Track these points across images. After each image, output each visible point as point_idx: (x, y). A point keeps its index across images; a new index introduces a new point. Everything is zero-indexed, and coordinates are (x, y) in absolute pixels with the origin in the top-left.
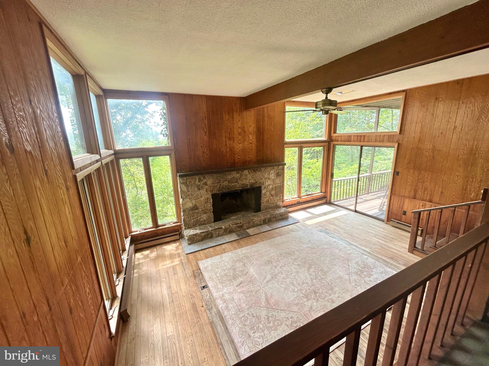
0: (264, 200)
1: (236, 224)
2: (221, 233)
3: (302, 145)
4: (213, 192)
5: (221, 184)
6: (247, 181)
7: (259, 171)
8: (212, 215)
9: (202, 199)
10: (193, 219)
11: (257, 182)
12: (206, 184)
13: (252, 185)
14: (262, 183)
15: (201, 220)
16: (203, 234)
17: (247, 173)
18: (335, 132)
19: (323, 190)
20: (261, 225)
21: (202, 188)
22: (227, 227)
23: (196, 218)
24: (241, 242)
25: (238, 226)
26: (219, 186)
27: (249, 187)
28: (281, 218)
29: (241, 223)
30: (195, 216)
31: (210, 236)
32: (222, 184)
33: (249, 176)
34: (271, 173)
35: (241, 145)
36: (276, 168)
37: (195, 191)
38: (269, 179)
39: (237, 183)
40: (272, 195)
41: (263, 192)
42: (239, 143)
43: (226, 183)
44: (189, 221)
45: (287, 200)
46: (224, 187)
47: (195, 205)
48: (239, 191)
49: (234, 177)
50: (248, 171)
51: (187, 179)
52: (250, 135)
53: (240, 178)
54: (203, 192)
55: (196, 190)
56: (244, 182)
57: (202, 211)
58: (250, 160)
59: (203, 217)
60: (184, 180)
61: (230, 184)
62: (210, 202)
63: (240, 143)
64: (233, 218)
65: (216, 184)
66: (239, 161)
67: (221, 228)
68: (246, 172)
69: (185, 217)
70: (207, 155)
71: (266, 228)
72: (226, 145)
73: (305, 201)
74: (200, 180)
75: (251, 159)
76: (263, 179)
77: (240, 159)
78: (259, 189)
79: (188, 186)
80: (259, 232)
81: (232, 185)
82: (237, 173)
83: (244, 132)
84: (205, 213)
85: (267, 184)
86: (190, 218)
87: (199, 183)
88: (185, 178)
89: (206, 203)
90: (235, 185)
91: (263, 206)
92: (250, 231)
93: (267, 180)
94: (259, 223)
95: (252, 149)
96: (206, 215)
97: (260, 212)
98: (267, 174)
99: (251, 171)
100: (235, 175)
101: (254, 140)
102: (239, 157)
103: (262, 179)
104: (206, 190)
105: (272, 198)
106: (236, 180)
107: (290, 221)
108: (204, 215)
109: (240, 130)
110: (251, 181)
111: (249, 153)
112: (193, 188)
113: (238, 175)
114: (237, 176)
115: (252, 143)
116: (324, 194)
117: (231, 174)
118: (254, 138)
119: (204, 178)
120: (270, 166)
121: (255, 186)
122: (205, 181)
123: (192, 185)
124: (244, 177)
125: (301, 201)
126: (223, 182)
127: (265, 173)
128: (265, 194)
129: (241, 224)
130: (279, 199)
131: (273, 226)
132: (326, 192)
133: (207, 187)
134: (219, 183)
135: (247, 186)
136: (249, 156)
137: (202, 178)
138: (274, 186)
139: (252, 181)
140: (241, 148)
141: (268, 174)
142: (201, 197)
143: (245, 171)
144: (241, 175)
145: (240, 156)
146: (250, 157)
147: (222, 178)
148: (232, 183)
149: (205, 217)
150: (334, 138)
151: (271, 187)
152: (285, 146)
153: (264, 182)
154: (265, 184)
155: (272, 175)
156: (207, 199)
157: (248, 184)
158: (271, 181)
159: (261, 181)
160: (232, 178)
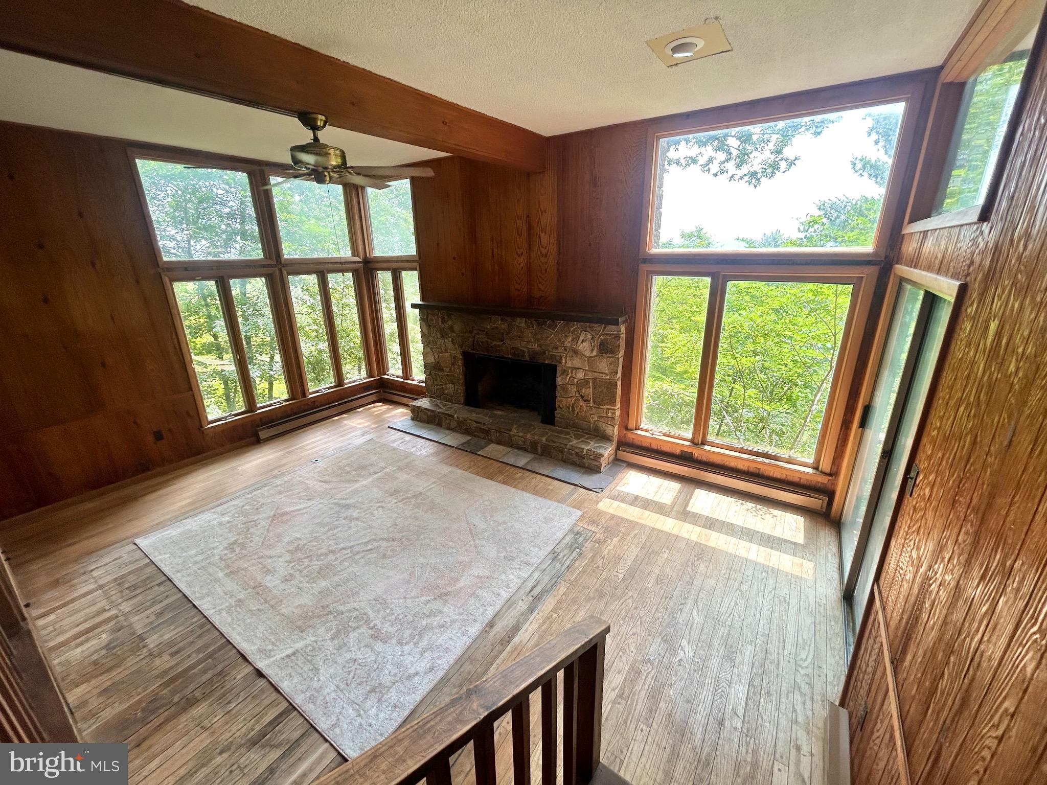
0: (562, 402)
4: (465, 348)
6: (523, 344)
7: (550, 327)
8: (462, 391)
9: (447, 355)
10: (437, 385)
11: (545, 353)
12: (452, 329)
13: (533, 355)
14: (558, 358)
15: (447, 392)
17: (523, 325)
21: (447, 335)
22: (460, 419)
23: (440, 385)
26: (471, 340)
27: (527, 358)
30: (439, 381)
31: (435, 420)
32: (476, 336)
33: (528, 334)
34: (581, 338)
35: (522, 259)
36: (597, 327)
37: (438, 338)
38: (576, 352)
39: (502, 343)
40: (582, 397)
41: (559, 380)
42: (517, 253)
43: (483, 337)
46: (481, 344)
47: (438, 362)
48: (510, 361)
49: (497, 327)
50: (526, 322)
51: (427, 314)
52: (542, 235)
53: (509, 333)
54: (448, 342)
55: (439, 336)
56: (517, 344)
57: (447, 375)
60: (424, 314)
61: (489, 341)
62: (460, 366)
65: (466, 334)
66: (516, 296)
68: (521, 322)
69: (427, 377)
71: (523, 460)
72: (493, 256)
74: (443, 321)
75: (543, 294)
76: (561, 350)
77: (519, 291)
78: (552, 370)
79: (429, 325)
81: (494, 343)
82: (502, 320)
83: (530, 227)
84: (452, 382)
85: (569, 364)
86: (432, 381)
87: (443, 326)
88: (425, 312)
89: (453, 364)
90: (499, 346)
91: (561, 415)
93: (571, 353)
95: (546, 270)
96: (453, 386)
97: (550, 426)
98: (570, 339)
99: (531, 323)
100: (499, 324)
101: (553, 248)
102: (519, 287)
103: (557, 348)
104: (453, 341)
105: (582, 403)
106: (500, 336)
107: (591, 480)
108: (450, 385)
109: (520, 223)
110: (531, 346)
111: (540, 280)
112: (435, 331)
114: (503, 326)
115: (546, 255)
116: (825, 480)
117: (491, 318)
118: (552, 241)
119: (450, 317)
120: (578, 320)
121: (542, 361)
122: (450, 323)
123: (433, 326)
124: (516, 333)
125: (697, 453)
126: (478, 334)
127: (566, 336)
128: (564, 388)
129: (488, 428)
130: (604, 415)
132: (831, 474)
133: (453, 335)
134: (471, 333)
135: (523, 356)
137: (447, 317)
138: (590, 376)
139: (535, 347)
140: (522, 265)
141: (573, 340)
142: (446, 350)
143: (518, 320)
144: (511, 327)
145: (519, 284)
146: (543, 288)
147: (476, 324)
148: (493, 340)
149: (451, 389)
151: (581, 375)
153: (561, 358)
154: (566, 362)
155: (584, 344)
156: (455, 357)
157: (524, 352)
158: (580, 359)
159: (554, 352)
160: (494, 329)
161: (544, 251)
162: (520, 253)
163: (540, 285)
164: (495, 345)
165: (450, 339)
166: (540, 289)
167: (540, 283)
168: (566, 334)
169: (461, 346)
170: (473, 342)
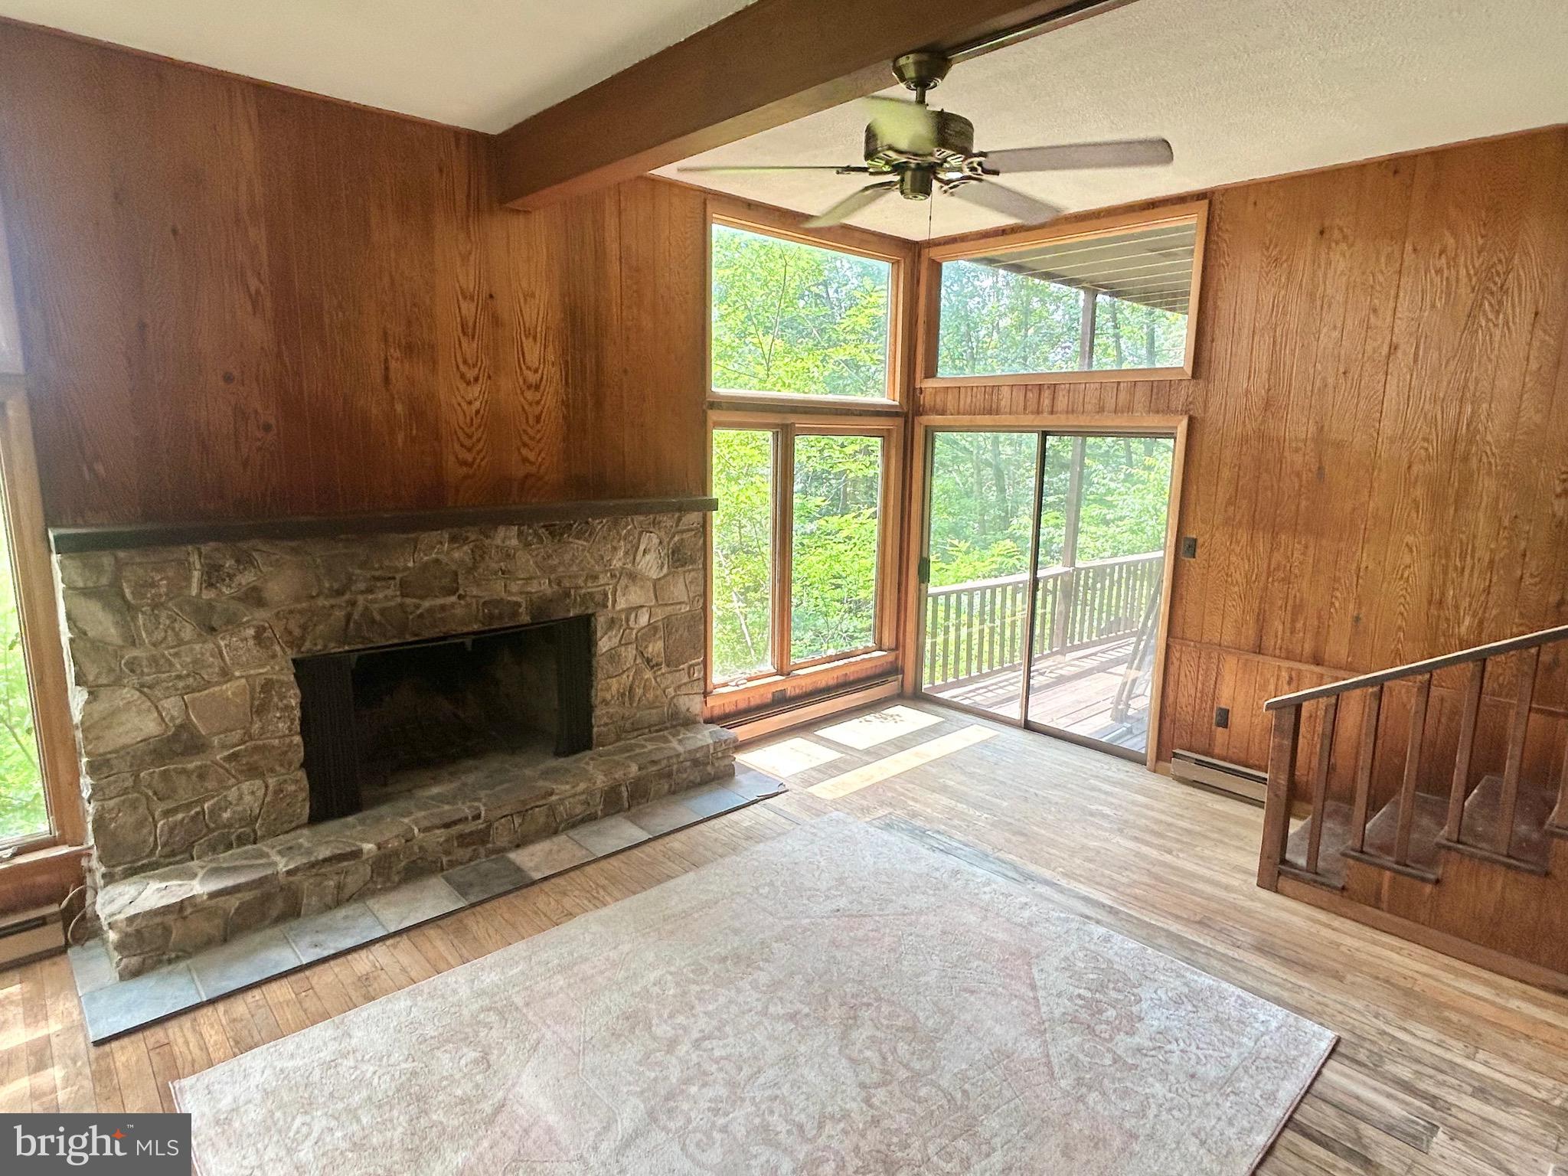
0: (608, 687)
1: (447, 826)
2: (353, 883)
3: (791, 419)
4: (307, 645)
5: (353, 603)
6: (514, 587)
7: (578, 535)
8: (297, 783)
9: (229, 689)
10: (166, 814)
11: (567, 595)
12: (254, 597)
13: (540, 607)
14: (598, 598)
15: (226, 815)
16: (233, 903)
17: (514, 542)
18: (931, 372)
19: (888, 640)
20: (591, 818)
21: (229, 622)
22: (394, 844)
23: (189, 806)
24: (476, 924)
25: (461, 837)
26: (340, 614)
27: (525, 619)
28: (696, 776)
29: (477, 817)
30: (184, 795)
31: (278, 906)
32: (361, 599)
33: (526, 562)
34: (642, 548)
35: (475, 391)
36: (667, 521)
37: (181, 642)
38: (633, 577)
39: (453, 599)
40: (648, 661)
41: (605, 644)
42: (462, 376)
43: (386, 597)
44: (140, 825)
45: (725, 685)
46: (378, 617)
47: (182, 726)
48: (468, 641)
49: (437, 561)
50: (520, 533)
51: (119, 566)
52: (528, 344)
53: (475, 568)
54: (237, 645)
55: (188, 632)
56: (497, 589)
57: (225, 759)
58: (527, 476)
59: (240, 798)
60: (98, 569)
61: (408, 601)
62: (287, 707)
63: (470, 374)
64: (435, 790)
65: (321, 602)
66: (466, 477)
67: (356, 854)
68: (507, 537)
69: (111, 803)
70: (267, 428)
71: (624, 832)
72: (387, 379)
73: (810, 688)
74: (213, 576)
75: (533, 469)
76: (603, 579)
77: (471, 465)
78: (582, 630)
79: (129, 607)
80: (581, 856)
81: (427, 604)
82: (453, 539)
84: (253, 771)
85: (622, 604)
86: (142, 810)
87: (208, 595)
88: (107, 560)
89: (259, 710)
90: (443, 608)
91: (605, 720)
92: (531, 859)
93: (624, 581)
94: (579, 809)
95: (538, 419)
96: (258, 782)
97: (588, 753)
98: (621, 553)
99: (536, 534)
100: (442, 549)
101: (552, 373)
102: (469, 457)
103: (595, 578)
104: (258, 637)
105: (648, 675)
106: (446, 581)
107: (744, 788)
108: (246, 786)
109: (468, 308)
110: (533, 588)
111: (525, 438)
112: (164, 621)
113: (461, 554)
114: (456, 555)
115: (537, 387)
116: (891, 657)
117: (416, 541)
118: (551, 358)
119: (245, 561)
120: (637, 510)
121: (561, 615)
122: (247, 578)
123: (155, 606)
124: (494, 566)
125: (791, 687)
126: (370, 590)
127: (615, 549)
128: (613, 656)
129: (480, 825)
130: (686, 679)
131: (658, 820)
132: (898, 646)
133: (262, 615)
134: (339, 593)
135: (515, 614)
136: (524, 451)
137: (229, 563)
138: (660, 614)
139: (542, 587)
140: (477, 404)
141: (626, 553)
142: (226, 674)
143: (501, 531)
144: (480, 553)
145: (469, 450)
146: (531, 456)
147: (363, 565)
148: (422, 598)
149: (248, 798)
150: (926, 399)
151: (644, 620)
152: (713, 416)
153: (606, 595)
154: (615, 601)
155: (648, 557)
156: (268, 686)
157: (519, 605)
158: (642, 587)
159: (592, 588)
160: (425, 567)
161: (533, 378)
164: (430, 610)
165: (249, 633)
166: (525, 460)
167: (525, 445)
168: (614, 544)
169: (295, 643)
170: (348, 617)
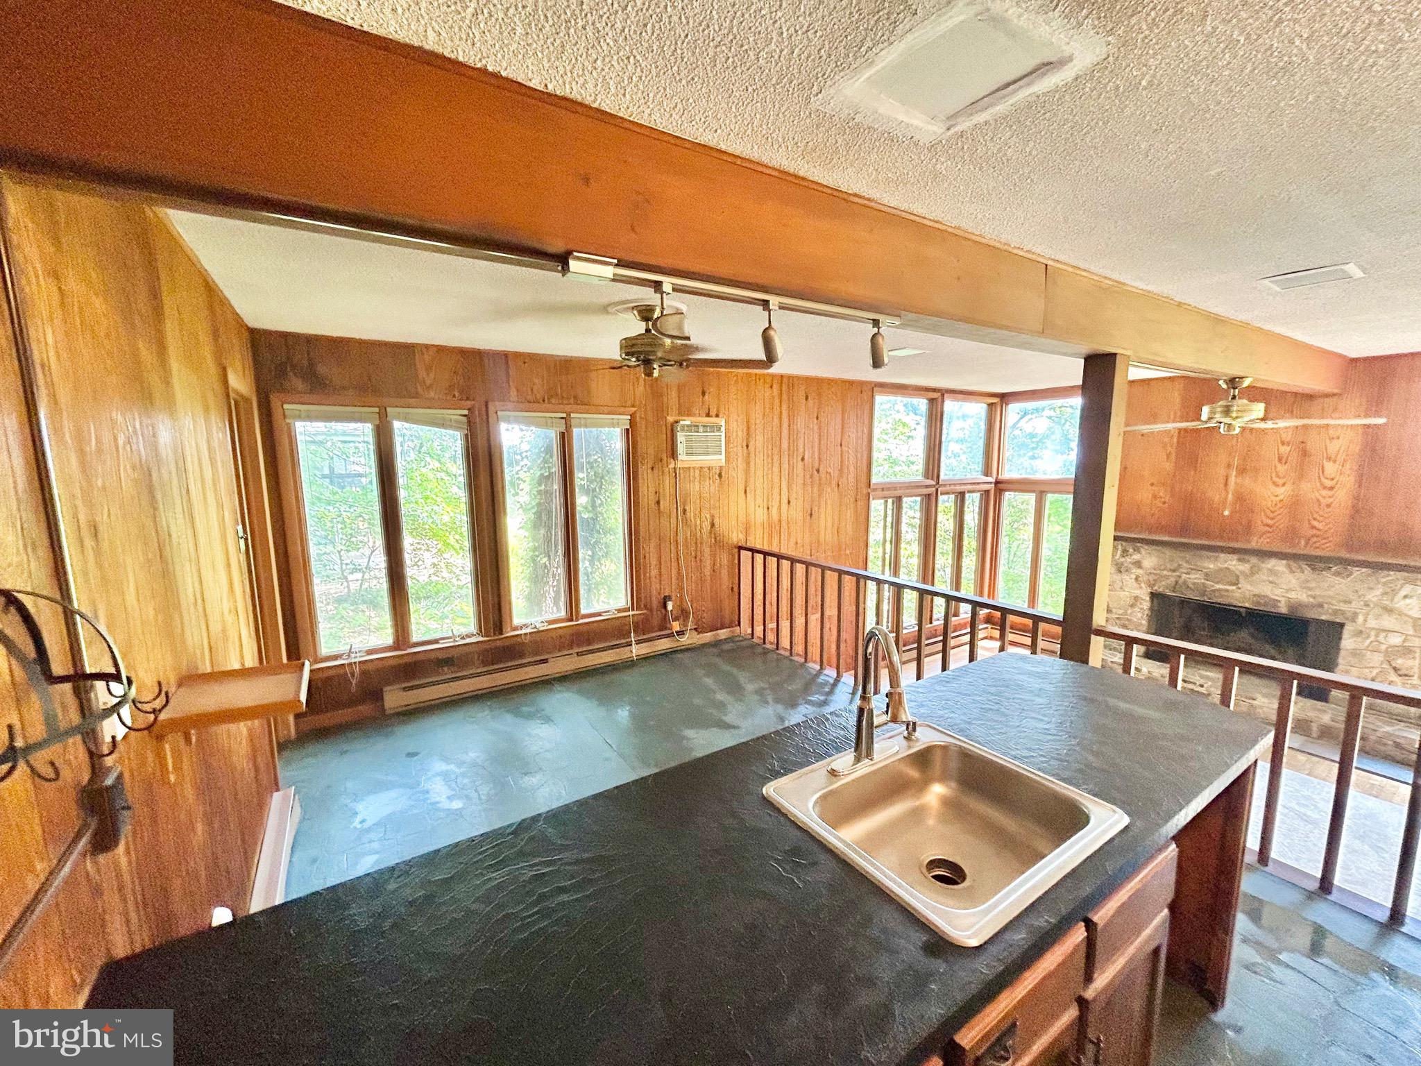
4: (1156, 588)
6: (1279, 592)
7: (1337, 574)
11: (1321, 606)
12: (1138, 564)
13: (1294, 607)
14: (1348, 615)
17: (1281, 568)
21: (1128, 571)
26: (1173, 580)
27: (1284, 611)
32: (1184, 576)
33: (1290, 580)
34: (1403, 593)
35: (1282, 490)
38: (1389, 610)
39: (1234, 588)
40: (1399, 670)
41: (1348, 644)
42: (1274, 483)
46: (1191, 586)
48: (1243, 611)
49: (1229, 569)
50: (1287, 565)
52: (1328, 464)
53: (1251, 576)
54: (1129, 579)
56: (1265, 590)
58: (1313, 536)
61: (1209, 583)
62: (1144, 609)
65: (1165, 572)
66: (1267, 532)
68: (1278, 565)
70: (1165, 503)
75: (1319, 533)
76: (1356, 604)
77: (1271, 526)
78: (1329, 631)
81: (1218, 586)
82: (1239, 560)
83: (1305, 453)
85: (1373, 625)
89: (1132, 606)
90: (1227, 591)
93: (1378, 610)
95: (1329, 506)
98: (1378, 592)
99: (1300, 567)
100: (1232, 563)
101: (1348, 480)
102: (1271, 522)
103: (1349, 602)
104: (1136, 579)
105: (1396, 679)
106: (1231, 579)
109: (1284, 450)
110: (1292, 595)
111: (1317, 516)
113: (1244, 567)
114: (1240, 567)
115: (1332, 488)
117: (1217, 557)
118: (1348, 472)
120: (1402, 569)
121: (1313, 616)
124: (1265, 578)
126: (1188, 574)
127: (1372, 589)
128: (1357, 654)
133: (1140, 572)
135: (1275, 606)
137: (1131, 550)
139: (1301, 597)
140: (1282, 497)
141: (1384, 593)
143: (1273, 562)
144: (1256, 570)
145: (1273, 519)
146: (1320, 526)
147: (1187, 562)
148: (1217, 583)
151: (1396, 640)
153: (1355, 615)
154: (1365, 621)
155: (1409, 601)
156: (1136, 598)
157: (1278, 601)
158: (1397, 619)
159: (1342, 607)
160: (1221, 570)
161: (1328, 483)
162: (1281, 482)
163: (1315, 523)
164: (1219, 590)
165: (1134, 577)
166: (1314, 527)
167: (1315, 519)
168: (1371, 585)
169: (1151, 585)
170: (1177, 582)
